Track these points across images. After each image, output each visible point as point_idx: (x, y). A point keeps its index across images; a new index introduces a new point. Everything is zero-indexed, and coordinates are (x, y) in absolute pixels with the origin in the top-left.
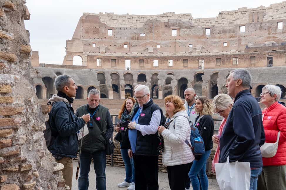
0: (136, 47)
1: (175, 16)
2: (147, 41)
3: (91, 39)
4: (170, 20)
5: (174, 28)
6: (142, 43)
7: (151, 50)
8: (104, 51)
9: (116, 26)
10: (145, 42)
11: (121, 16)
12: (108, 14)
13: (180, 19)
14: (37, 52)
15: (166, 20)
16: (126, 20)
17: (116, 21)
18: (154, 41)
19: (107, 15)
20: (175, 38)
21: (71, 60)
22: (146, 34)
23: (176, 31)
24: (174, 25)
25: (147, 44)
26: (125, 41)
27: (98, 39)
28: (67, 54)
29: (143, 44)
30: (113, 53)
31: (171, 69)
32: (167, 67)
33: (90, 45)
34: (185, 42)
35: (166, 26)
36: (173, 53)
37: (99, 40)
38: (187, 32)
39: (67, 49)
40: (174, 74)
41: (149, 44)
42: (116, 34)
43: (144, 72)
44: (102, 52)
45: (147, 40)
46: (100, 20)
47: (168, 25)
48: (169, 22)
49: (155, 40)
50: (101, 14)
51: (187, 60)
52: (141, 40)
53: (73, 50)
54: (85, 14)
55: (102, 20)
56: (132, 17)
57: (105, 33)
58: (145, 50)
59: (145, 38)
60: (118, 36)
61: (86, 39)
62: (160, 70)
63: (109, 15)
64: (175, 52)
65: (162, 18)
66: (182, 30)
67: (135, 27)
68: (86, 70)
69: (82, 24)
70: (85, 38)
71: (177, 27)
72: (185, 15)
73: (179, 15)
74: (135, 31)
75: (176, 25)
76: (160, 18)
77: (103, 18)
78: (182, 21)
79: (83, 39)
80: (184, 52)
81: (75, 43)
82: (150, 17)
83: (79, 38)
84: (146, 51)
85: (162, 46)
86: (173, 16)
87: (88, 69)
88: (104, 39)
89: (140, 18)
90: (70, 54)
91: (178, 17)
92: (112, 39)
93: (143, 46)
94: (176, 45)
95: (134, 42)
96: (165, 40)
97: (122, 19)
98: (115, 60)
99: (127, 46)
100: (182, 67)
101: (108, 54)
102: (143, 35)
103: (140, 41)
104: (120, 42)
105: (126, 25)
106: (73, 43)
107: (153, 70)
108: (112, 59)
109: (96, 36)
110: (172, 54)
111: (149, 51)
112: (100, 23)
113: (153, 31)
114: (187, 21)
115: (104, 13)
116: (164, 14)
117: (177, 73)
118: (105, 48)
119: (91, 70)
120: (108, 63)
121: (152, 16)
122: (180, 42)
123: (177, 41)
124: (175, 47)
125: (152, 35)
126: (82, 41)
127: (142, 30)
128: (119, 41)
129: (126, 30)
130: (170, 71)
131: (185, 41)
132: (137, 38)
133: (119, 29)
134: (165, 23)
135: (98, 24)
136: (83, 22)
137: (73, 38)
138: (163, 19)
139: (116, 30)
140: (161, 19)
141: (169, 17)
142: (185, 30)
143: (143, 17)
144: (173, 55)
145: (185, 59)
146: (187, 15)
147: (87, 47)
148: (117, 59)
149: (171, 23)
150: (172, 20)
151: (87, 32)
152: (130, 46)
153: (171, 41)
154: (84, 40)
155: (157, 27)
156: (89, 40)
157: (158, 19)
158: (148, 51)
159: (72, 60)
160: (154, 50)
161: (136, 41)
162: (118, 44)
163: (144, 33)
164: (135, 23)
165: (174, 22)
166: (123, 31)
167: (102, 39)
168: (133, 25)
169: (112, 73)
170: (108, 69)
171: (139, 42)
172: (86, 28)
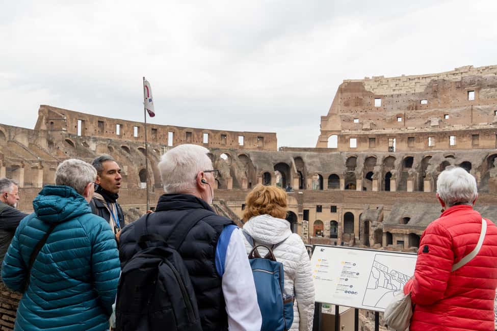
0: (414, 120)
1: (473, 71)
2: (430, 111)
3: (353, 113)
4: (464, 77)
5: (470, 88)
6: (422, 114)
7: (435, 122)
8: (369, 127)
9: (387, 94)
10: (427, 112)
11: (394, 79)
12: (376, 78)
13: (480, 75)
14: (275, 134)
15: (459, 78)
16: (401, 83)
17: (387, 86)
18: (440, 110)
19: (374, 80)
20: (472, 103)
21: (325, 142)
22: (429, 100)
23: (473, 92)
24: (471, 84)
25: (430, 115)
26: (399, 112)
27: (361, 112)
28: (322, 133)
29: (424, 115)
30: (381, 129)
31: (454, 150)
32: (447, 147)
33: (350, 120)
34: (488, 109)
35: (458, 88)
36: (468, 125)
37: (363, 113)
38: (492, 93)
39: (321, 127)
40: (455, 157)
41: (433, 114)
42: (386, 104)
43: (413, 154)
44: (366, 130)
45: (430, 109)
46: (364, 87)
47: (461, 85)
48: (463, 81)
49: (441, 108)
50: (367, 79)
51: (478, 135)
52: (420, 109)
53: (328, 128)
54: (345, 82)
55: (367, 88)
56: (409, 79)
57: (371, 104)
58: (426, 123)
59: (427, 106)
60: (389, 107)
61: (345, 114)
62: (437, 151)
63: (377, 80)
64: (471, 124)
65: (452, 76)
66: (483, 90)
67: (413, 92)
68: (335, 153)
69: (340, 94)
70: (344, 112)
71: (476, 87)
72: (488, 67)
73: (479, 69)
74: (412, 98)
75: (474, 84)
76: (450, 76)
77: (369, 85)
78: (483, 76)
79: (341, 114)
80: (487, 123)
81: (330, 119)
82: (435, 76)
83: (336, 112)
84: (428, 124)
85: (452, 116)
86: (470, 70)
87: (338, 152)
88: (370, 112)
89: (421, 78)
90: (325, 134)
91: (477, 72)
92: (380, 111)
93: (424, 118)
94: (473, 113)
95: (410, 113)
96: (456, 107)
97: (395, 83)
98: (375, 138)
99: (401, 118)
100: (470, 146)
101: (375, 131)
102: (424, 102)
103: (420, 111)
104: (391, 114)
105: (400, 91)
106: (328, 120)
107: (426, 152)
108: (370, 139)
109: (359, 109)
110: (467, 127)
111: (432, 125)
112: (364, 91)
113: (438, 95)
114: (490, 77)
115: (371, 78)
116: (456, 70)
117: (459, 154)
118: (371, 124)
119: (341, 153)
120: (365, 144)
121: (438, 74)
122: (479, 109)
123: (475, 107)
124: (472, 116)
125: (437, 100)
126: (340, 116)
127: (422, 96)
128: (390, 112)
129: (400, 98)
130: (452, 152)
131: (487, 106)
132: (414, 107)
133: (390, 96)
134: (456, 82)
135: (361, 94)
136: (342, 93)
137: (329, 114)
138: (454, 77)
139: (387, 98)
140: (452, 78)
141: (463, 74)
142: (488, 89)
143: (425, 77)
144: (469, 128)
145: (474, 133)
146: (491, 68)
147: (346, 124)
148: (376, 137)
149: (466, 82)
150: (467, 77)
151: (347, 104)
152: (405, 119)
153: (466, 107)
154: (343, 115)
155: (445, 90)
156: (348, 114)
157: (446, 78)
158: (430, 123)
159: (327, 142)
160: (439, 123)
161: (413, 111)
162: (388, 117)
163: (426, 100)
164: (414, 87)
165: (472, 79)
166: (395, 99)
167: (366, 111)
168: (410, 90)
169: (369, 156)
170: (364, 151)
171: (418, 112)
172: (346, 100)
